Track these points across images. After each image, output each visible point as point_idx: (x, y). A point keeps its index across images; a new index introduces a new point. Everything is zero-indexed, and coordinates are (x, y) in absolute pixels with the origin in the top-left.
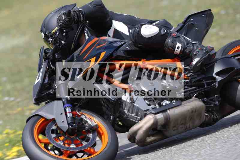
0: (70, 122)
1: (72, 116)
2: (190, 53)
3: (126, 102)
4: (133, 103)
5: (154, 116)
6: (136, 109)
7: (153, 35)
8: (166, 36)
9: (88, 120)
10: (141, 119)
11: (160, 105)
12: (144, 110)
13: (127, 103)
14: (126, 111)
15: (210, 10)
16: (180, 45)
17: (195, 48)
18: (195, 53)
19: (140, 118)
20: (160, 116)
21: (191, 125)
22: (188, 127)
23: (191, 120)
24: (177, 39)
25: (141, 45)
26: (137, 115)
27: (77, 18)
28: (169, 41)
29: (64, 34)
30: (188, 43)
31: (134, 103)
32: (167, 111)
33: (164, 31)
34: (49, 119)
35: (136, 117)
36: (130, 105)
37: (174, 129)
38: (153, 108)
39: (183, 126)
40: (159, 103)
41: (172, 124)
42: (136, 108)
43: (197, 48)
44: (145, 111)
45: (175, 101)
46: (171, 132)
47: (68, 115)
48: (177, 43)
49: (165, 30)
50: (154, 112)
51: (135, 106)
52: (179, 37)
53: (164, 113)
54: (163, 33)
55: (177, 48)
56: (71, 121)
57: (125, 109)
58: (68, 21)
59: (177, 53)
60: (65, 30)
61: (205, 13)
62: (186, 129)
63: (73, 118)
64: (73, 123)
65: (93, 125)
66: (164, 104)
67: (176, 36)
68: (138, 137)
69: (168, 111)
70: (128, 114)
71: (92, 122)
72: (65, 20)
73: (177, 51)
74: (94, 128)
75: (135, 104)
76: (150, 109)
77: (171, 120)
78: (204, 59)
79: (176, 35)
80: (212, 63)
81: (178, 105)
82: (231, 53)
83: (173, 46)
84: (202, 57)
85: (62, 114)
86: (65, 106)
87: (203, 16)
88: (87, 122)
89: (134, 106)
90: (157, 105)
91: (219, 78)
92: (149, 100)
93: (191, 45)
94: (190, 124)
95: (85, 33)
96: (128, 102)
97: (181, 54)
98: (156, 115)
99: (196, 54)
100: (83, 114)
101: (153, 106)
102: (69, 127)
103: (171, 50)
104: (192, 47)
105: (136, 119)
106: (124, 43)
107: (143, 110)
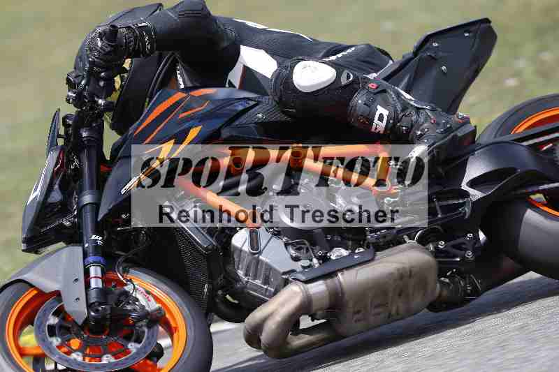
0: (93, 300)
1: (101, 286)
2: (408, 132)
3: (241, 251)
4: (255, 254)
5: (302, 288)
6: (263, 270)
7: (322, 87)
8: (352, 88)
9: (139, 296)
10: (275, 293)
11: (324, 259)
12: (282, 271)
13: (242, 253)
14: (241, 273)
15: (487, 21)
16: (385, 113)
17: (421, 119)
18: (419, 133)
19: (273, 290)
20: (318, 288)
21: (402, 307)
22: (393, 312)
23: (400, 295)
24: (379, 97)
25: (294, 110)
26: (266, 281)
27: (135, 44)
28: (359, 100)
29: (102, 84)
30: (406, 106)
31: (260, 253)
32: (337, 275)
33: (348, 77)
34: (47, 292)
35: (265, 287)
36: (250, 257)
37: (357, 316)
38: (304, 268)
39: (380, 310)
40: (320, 256)
41: (350, 307)
42: (264, 266)
43: (426, 120)
44: (285, 273)
45: (362, 250)
46: (351, 324)
47: (93, 284)
48: (379, 107)
49: (352, 75)
50: (303, 278)
51: (262, 261)
52: (384, 91)
53: (329, 281)
54: (344, 81)
55: (379, 120)
56: (97, 298)
57: (240, 266)
58: (109, 52)
59: (377, 131)
60: (103, 74)
61: (473, 28)
62: (390, 318)
63: (103, 292)
64: (100, 304)
65: (149, 310)
66: (333, 258)
67: (379, 89)
68: (265, 337)
69: (339, 275)
70: (246, 279)
71: (149, 301)
72: (101, 48)
73: (379, 125)
74: (154, 317)
75: (261, 257)
76: (298, 270)
77: (346, 296)
78: (438, 147)
79: (377, 88)
80: (460, 157)
81: (366, 259)
82: (521, 130)
83: (368, 115)
84: (433, 144)
85: (76, 280)
86: (86, 260)
87: (467, 35)
88: (137, 300)
89: (258, 261)
90: (315, 261)
91: (476, 194)
92: (298, 246)
93: (414, 112)
94: (398, 305)
95: (179, 76)
96: (246, 252)
97: (388, 132)
98: (309, 286)
99: (421, 135)
100: (130, 281)
101: (305, 263)
102: (89, 313)
103: (363, 123)
104: (414, 118)
105: (264, 291)
106: (254, 103)
107: (279, 272)
